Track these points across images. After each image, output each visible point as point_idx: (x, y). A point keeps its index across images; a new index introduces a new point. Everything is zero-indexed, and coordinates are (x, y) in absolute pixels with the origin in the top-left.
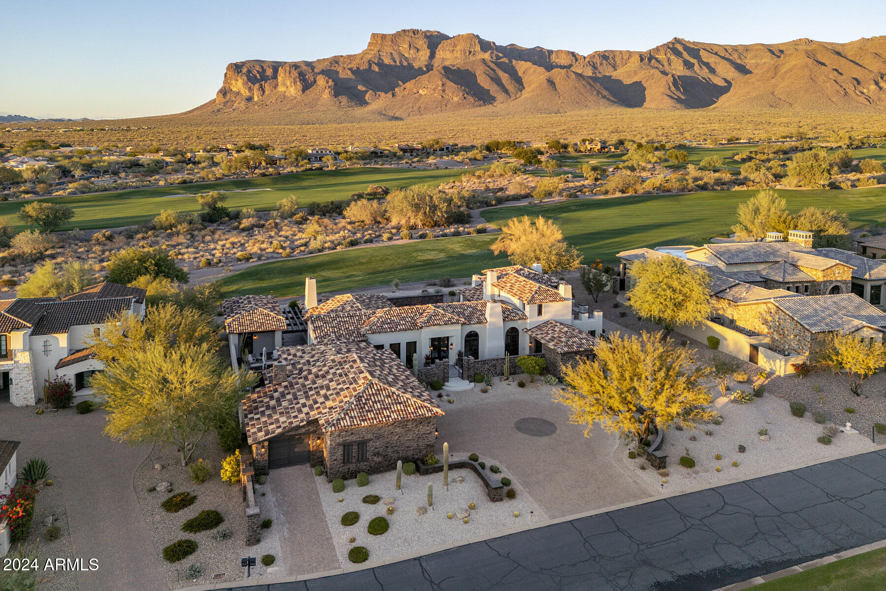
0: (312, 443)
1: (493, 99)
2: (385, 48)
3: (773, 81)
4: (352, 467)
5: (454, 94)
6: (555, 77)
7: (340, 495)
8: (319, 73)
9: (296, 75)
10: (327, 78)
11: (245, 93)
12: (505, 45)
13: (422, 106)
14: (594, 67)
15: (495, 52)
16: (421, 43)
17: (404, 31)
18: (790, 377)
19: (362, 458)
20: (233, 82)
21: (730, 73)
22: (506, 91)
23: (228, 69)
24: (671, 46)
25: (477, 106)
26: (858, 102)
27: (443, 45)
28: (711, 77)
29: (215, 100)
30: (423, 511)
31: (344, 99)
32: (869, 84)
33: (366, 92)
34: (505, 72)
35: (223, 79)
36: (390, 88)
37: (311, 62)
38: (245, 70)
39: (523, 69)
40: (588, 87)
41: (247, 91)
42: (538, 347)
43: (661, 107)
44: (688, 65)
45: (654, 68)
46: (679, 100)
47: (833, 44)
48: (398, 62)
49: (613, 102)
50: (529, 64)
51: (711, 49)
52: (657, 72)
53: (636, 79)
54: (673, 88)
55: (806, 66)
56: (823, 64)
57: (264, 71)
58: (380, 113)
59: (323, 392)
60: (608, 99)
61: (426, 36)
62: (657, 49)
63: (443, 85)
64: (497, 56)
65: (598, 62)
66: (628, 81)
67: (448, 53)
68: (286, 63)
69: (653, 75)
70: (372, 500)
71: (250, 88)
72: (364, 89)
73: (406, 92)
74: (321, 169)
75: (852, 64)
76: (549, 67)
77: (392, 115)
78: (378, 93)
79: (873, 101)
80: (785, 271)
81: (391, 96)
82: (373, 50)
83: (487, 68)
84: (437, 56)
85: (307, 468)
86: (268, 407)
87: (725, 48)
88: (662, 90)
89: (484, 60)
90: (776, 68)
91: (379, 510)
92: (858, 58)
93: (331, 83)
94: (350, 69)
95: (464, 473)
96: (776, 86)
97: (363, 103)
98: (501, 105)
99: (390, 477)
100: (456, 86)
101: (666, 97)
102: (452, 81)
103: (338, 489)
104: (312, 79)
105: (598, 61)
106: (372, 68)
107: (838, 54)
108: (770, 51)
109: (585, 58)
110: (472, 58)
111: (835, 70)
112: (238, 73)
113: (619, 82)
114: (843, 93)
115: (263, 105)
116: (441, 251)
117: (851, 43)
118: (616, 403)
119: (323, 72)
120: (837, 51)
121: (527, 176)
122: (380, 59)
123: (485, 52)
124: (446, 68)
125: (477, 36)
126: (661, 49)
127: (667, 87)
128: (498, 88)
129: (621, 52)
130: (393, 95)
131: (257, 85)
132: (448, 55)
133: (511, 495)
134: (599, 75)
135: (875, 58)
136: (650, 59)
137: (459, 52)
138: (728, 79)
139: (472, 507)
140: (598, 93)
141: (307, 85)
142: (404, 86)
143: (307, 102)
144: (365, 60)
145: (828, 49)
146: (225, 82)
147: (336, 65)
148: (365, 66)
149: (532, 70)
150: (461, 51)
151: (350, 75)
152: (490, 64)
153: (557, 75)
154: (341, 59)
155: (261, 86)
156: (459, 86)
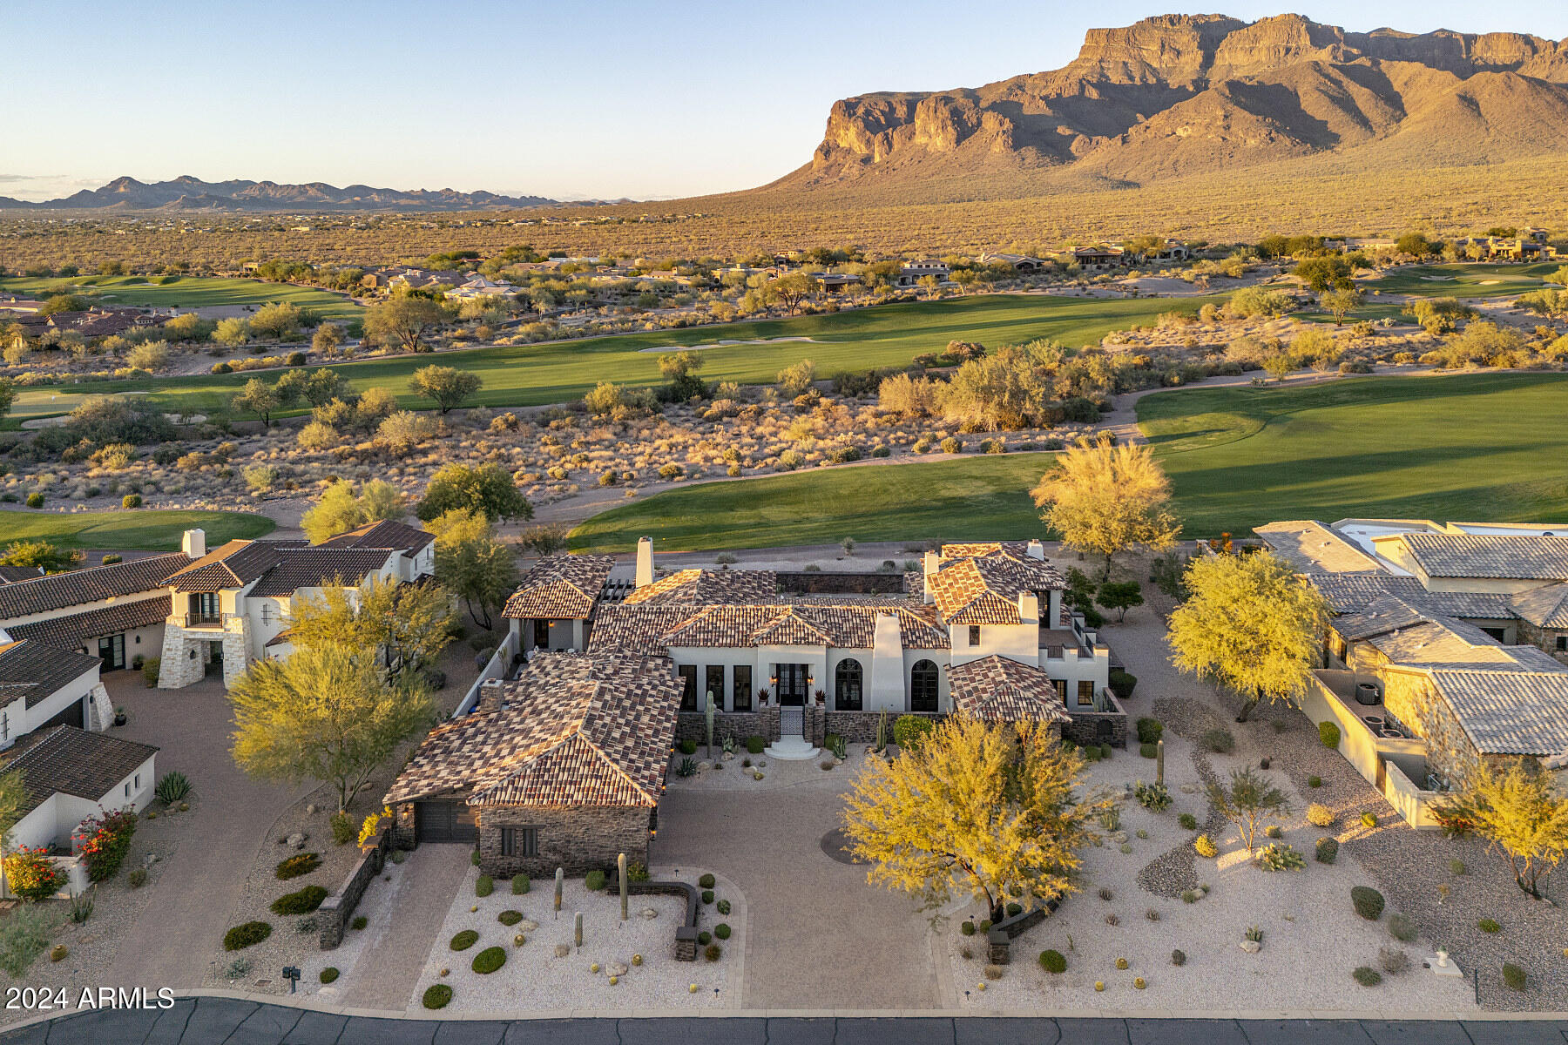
1: (1336, 138)
2: (1114, 54)
4: (516, 862)
5: (1250, 132)
6: (1478, 89)
7: (480, 902)
8: (987, 109)
9: (947, 114)
10: (1000, 117)
11: (860, 149)
12: (1365, 31)
13: (1182, 160)
15: (1343, 47)
16: (1186, 40)
17: (1152, 19)
18: (1426, 833)
19: (531, 852)
20: (842, 132)
22: (1364, 122)
23: (833, 110)
25: (1298, 155)
27: (1233, 38)
29: (811, 164)
30: (565, 951)
31: (1030, 153)
33: (1073, 137)
34: (1364, 85)
35: (824, 127)
36: (1118, 128)
37: (975, 90)
38: (861, 111)
39: (1404, 78)
40: (1560, 106)
41: (863, 146)
48: (1137, 79)
50: (1418, 66)
57: (892, 110)
58: (1097, 176)
61: (1196, 26)
63: (1226, 117)
64: (1346, 53)
67: (1240, 54)
68: (930, 94)
70: (511, 918)
71: (868, 141)
72: (1068, 132)
73: (1150, 134)
74: (913, 299)
76: (1465, 69)
77: (1121, 177)
78: (1095, 139)
81: (1120, 143)
82: (1089, 60)
83: (1322, 79)
84: (1218, 62)
89: (1316, 63)
91: (509, 936)
93: (1008, 125)
94: (1044, 98)
95: (671, 902)
97: (1065, 157)
98: (1352, 149)
100: (1254, 117)
102: (1245, 108)
103: (484, 892)
104: (975, 121)
106: (1087, 94)
109: (1556, 45)
110: (1291, 62)
112: (850, 116)
115: (887, 169)
119: (994, 107)
121: (1290, 320)
122: (1103, 75)
123: (1321, 47)
124: (1235, 86)
125: (1305, 17)
128: (1347, 118)
130: (1124, 141)
131: (880, 136)
132: (1241, 58)
133: (715, 955)
137: (1264, 52)
139: (639, 962)
141: (964, 131)
142: (1147, 123)
143: (964, 160)
144: (1073, 79)
146: (829, 132)
147: (1019, 92)
148: (1073, 91)
149: (1424, 79)
150: (1268, 49)
151: (1042, 108)
152: (1331, 70)
153: (1483, 85)
154: (1030, 81)
155: (886, 137)
156: (1260, 118)
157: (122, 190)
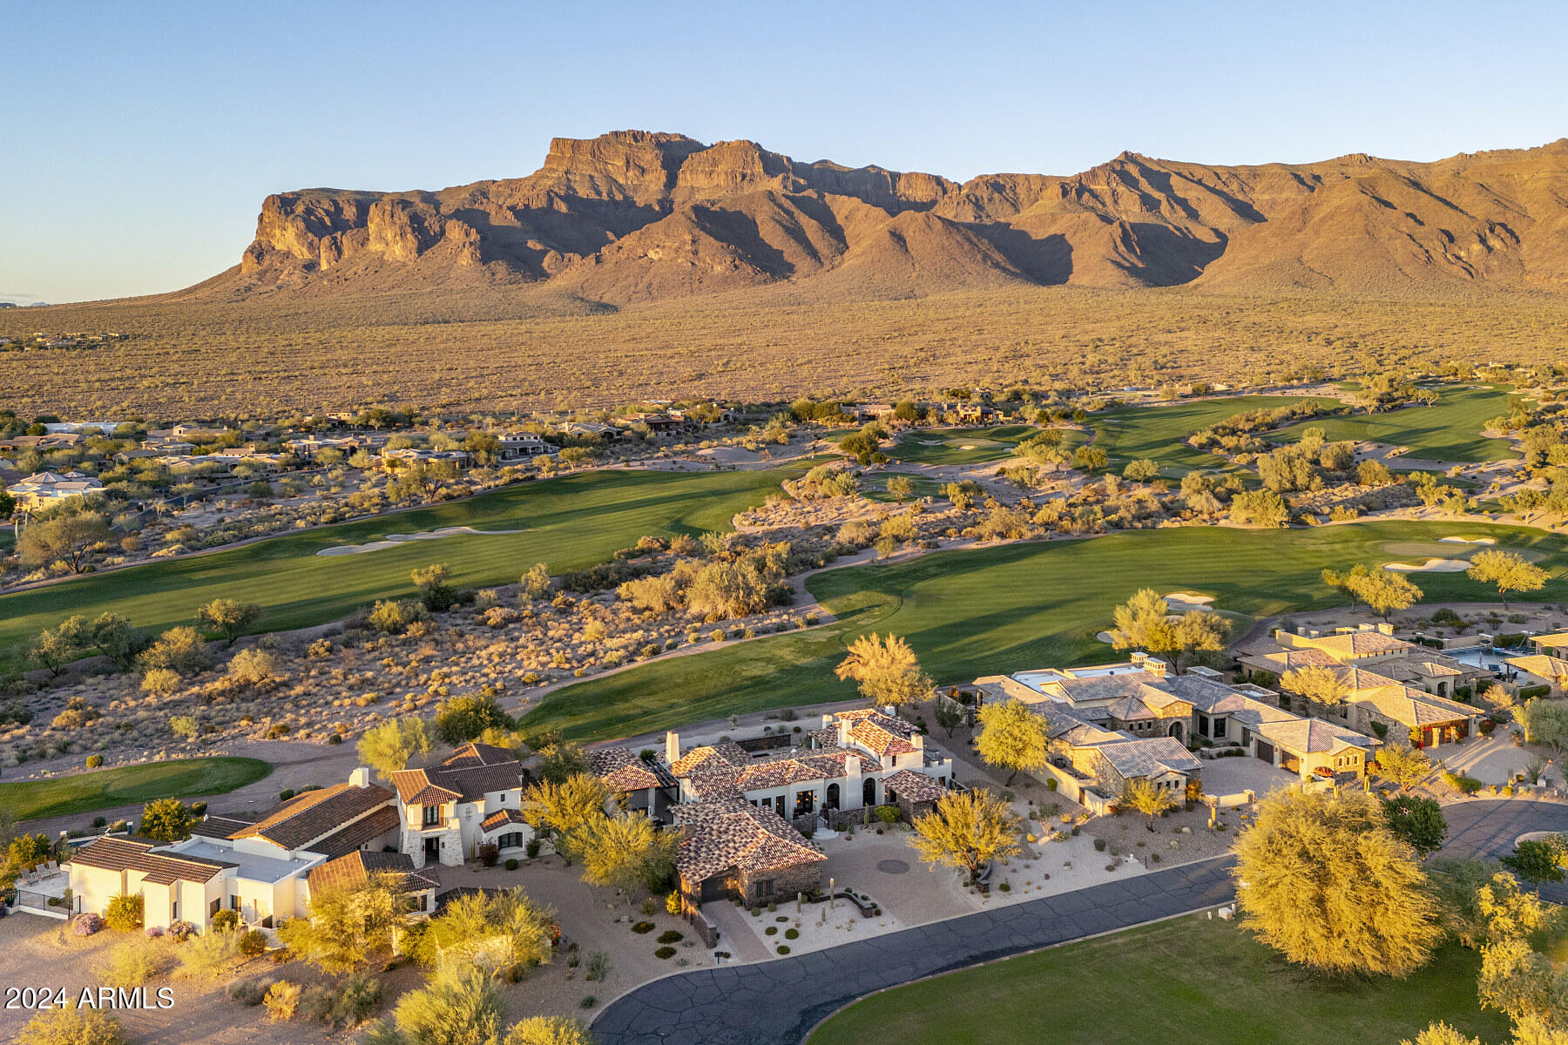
0: (730, 884)
1: (790, 269)
2: (580, 166)
3: (1300, 236)
4: (763, 899)
5: (716, 259)
6: (904, 226)
7: (759, 918)
8: (451, 217)
9: (405, 219)
10: (466, 226)
11: (302, 253)
12: (809, 162)
13: (655, 283)
14: (978, 206)
15: (792, 177)
16: (650, 157)
17: (616, 134)
18: (1106, 817)
19: (770, 893)
20: (277, 232)
21: (1225, 219)
22: (814, 254)
23: (265, 205)
24: (1118, 168)
25: (759, 283)
26: (1450, 275)
27: (693, 159)
28: (1192, 225)
29: (239, 268)
30: (819, 924)
31: (501, 268)
32: (1470, 243)
33: (545, 253)
34: (811, 217)
35: (256, 226)
36: (590, 246)
37: (433, 194)
38: (300, 209)
39: (844, 212)
40: (967, 246)
41: (304, 250)
42: (893, 796)
43: (1101, 283)
44: (1149, 203)
45: (1087, 208)
46: (1133, 271)
47: (1408, 163)
48: (604, 194)
49: (1013, 274)
50: (856, 201)
51: (1190, 173)
52: (1093, 218)
53: (1054, 230)
54: (1122, 248)
55: (1359, 208)
56: (1388, 205)
57: (339, 210)
58: (574, 297)
59: (731, 845)
60: (1004, 270)
61: (659, 145)
62: (1093, 173)
63: (694, 242)
64: (794, 182)
65: (985, 196)
66: (1039, 234)
67: (701, 177)
68: (382, 194)
69: (1085, 222)
70: (785, 919)
71: (311, 244)
72: (539, 247)
73: (622, 255)
75: (1440, 204)
76: (894, 206)
77: (597, 299)
78: (567, 255)
79: (1477, 273)
80: (1130, 708)
81: (593, 263)
82: (555, 171)
83: (777, 210)
84: (681, 183)
85: (727, 902)
86: (691, 858)
87: (1215, 172)
88: (1102, 251)
89: (771, 193)
90: (1305, 211)
91: (790, 925)
92: (1451, 192)
93: (474, 236)
94: (512, 208)
95: (843, 900)
96: (1304, 246)
97: (538, 274)
98: (805, 281)
99: (793, 905)
100: (718, 244)
101: (1109, 265)
102: (710, 234)
103: (755, 915)
104: (438, 229)
105: (984, 193)
106: (555, 206)
107: (1416, 185)
108: (1297, 177)
109: (960, 187)
110: (748, 190)
111: (1409, 215)
112: (287, 214)
113: (1022, 235)
114: (1424, 258)
115: (338, 278)
116: (769, 661)
117: (1441, 163)
118: (952, 846)
119: (458, 215)
120: (1414, 179)
121: (863, 500)
122: (569, 187)
123: (773, 176)
124: (699, 210)
125: (758, 145)
126: (1099, 172)
127: (1112, 245)
128: (799, 249)
129: (1027, 177)
130: (598, 260)
131: (326, 240)
132: (701, 181)
133: (878, 913)
134: (987, 222)
135: (1480, 193)
136: (1080, 193)
137: (723, 177)
138: (1222, 229)
139: (852, 921)
140: (986, 257)
141: (426, 241)
142: (618, 243)
143: (427, 272)
144: (540, 190)
145: (1397, 176)
146: (261, 231)
147: (485, 201)
148: (541, 203)
149: (861, 214)
150: (726, 173)
151: (510, 219)
152: (784, 201)
153: (909, 221)
154: (493, 188)
155: (335, 243)
156: (725, 245)
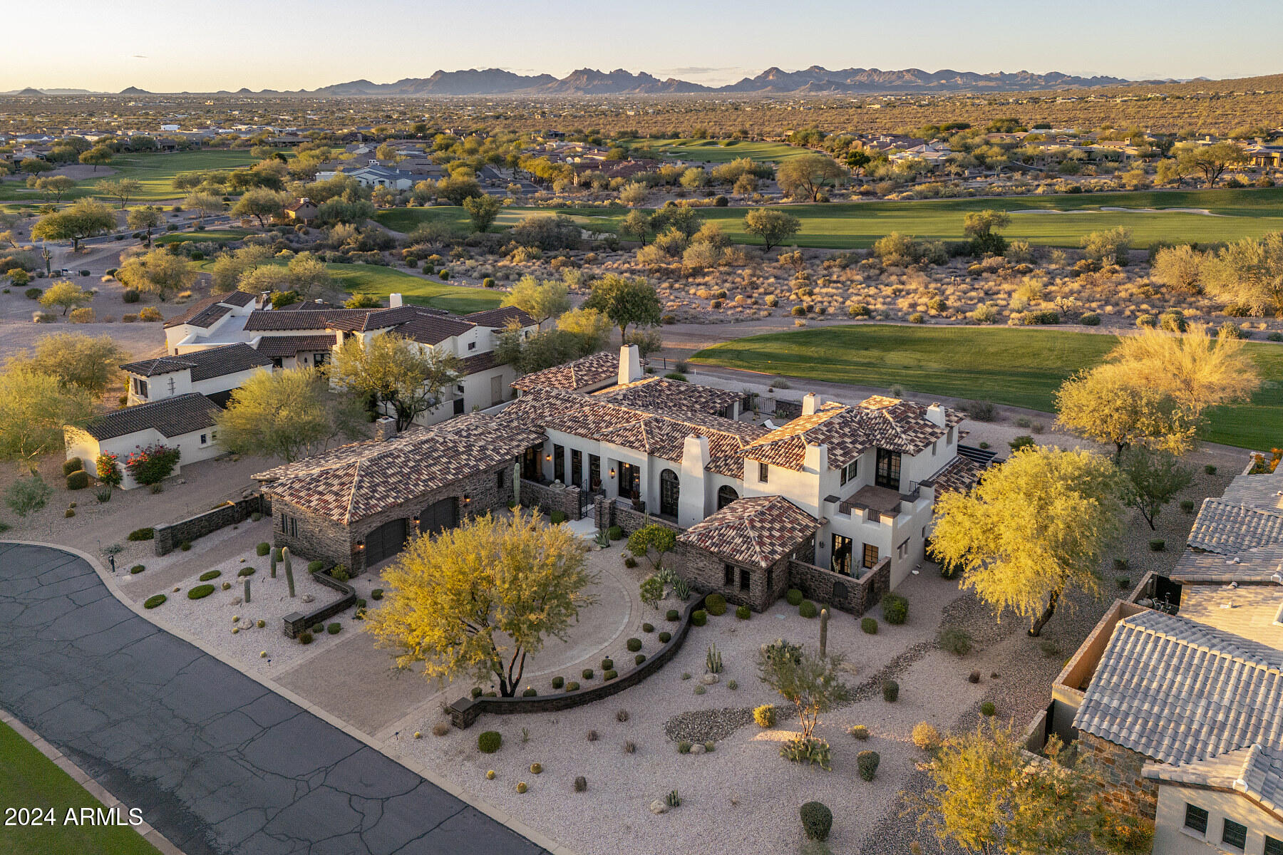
4: (289, 540)
70: (245, 573)
133: (306, 641)
139: (261, 625)
157: (771, 77)
